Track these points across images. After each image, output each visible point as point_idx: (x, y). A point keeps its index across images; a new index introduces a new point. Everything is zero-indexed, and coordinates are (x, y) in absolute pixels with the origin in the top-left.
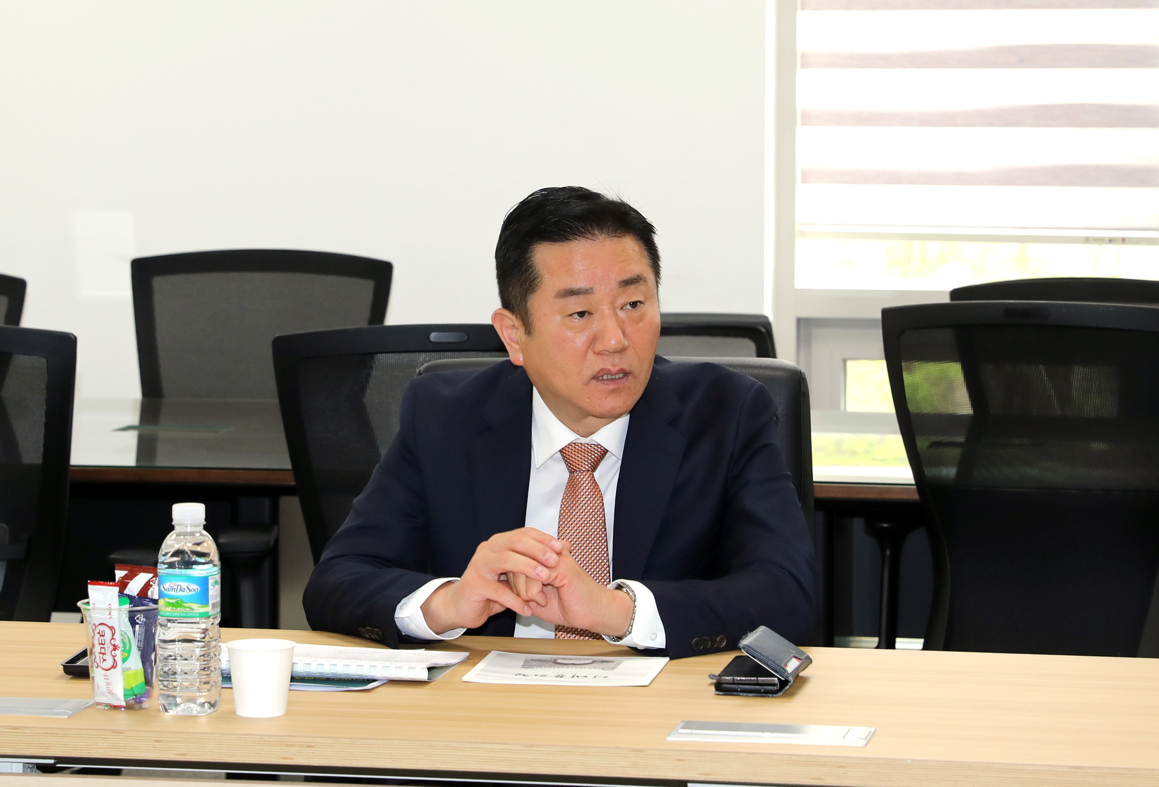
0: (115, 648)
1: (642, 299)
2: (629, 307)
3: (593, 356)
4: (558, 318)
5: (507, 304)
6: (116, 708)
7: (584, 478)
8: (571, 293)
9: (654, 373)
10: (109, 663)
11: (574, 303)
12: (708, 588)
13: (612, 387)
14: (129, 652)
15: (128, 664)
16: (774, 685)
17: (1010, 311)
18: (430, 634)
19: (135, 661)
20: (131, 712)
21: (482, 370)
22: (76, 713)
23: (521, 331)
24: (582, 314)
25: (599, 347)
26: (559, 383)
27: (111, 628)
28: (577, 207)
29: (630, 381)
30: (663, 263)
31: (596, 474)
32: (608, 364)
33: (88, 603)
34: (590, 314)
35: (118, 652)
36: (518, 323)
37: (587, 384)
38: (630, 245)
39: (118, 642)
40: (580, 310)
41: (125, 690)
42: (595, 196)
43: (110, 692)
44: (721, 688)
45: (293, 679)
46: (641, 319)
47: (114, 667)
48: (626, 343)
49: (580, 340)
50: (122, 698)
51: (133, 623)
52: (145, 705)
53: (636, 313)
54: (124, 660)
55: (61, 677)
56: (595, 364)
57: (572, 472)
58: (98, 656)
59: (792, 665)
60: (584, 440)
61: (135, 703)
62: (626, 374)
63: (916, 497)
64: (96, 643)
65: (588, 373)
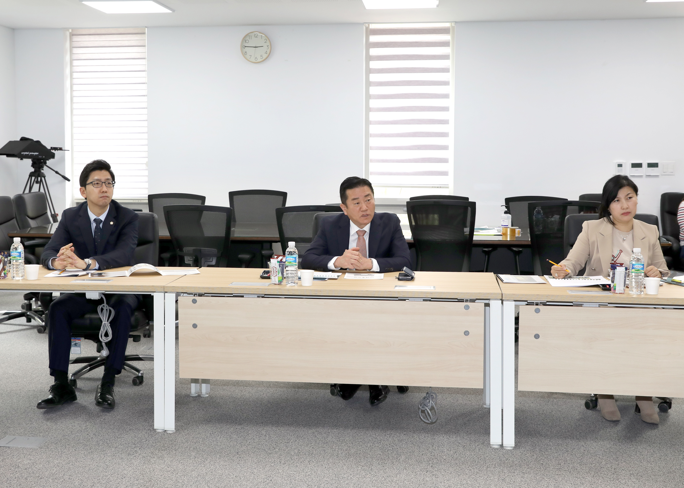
0: (276, 272)
1: (370, 199)
2: (367, 201)
3: (361, 212)
4: (352, 205)
5: (343, 203)
6: (276, 284)
7: (361, 237)
8: (354, 199)
9: (375, 214)
10: (275, 275)
11: (356, 201)
12: (389, 259)
13: (365, 218)
14: (279, 273)
15: (279, 275)
16: (410, 278)
17: (435, 202)
18: (335, 269)
19: (280, 275)
20: (279, 285)
21: (338, 214)
22: (269, 285)
23: (346, 208)
24: (358, 203)
25: (361, 210)
26: (354, 218)
27: (276, 268)
28: (356, 181)
29: (369, 217)
30: (374, 191)
31: (364, 236)
32: (364, 213)
33: (270, 263)
34: (359, 203)
35: (277, 273)
36: (345, 206)
37: (360, 218)
38: (366, 188)
39: (277, 271)
40: (357, 202)
41: (278, 281)
42: (359, 178)
43: (275, 281)
44: (399, 279)
45: (314, 279)
46: (370, 203)
47: (276, 276)
48: (367, 208)
49: (358, 208)
50: (277, 282)
51: (280, 267)
52: (282, 284)
53: (369, 202)
54: (278, 274)
55: (260, 279)
56: (361, 214)
57: (359, 236)
58: (273, 273)
59: (413, 274)
60: (361, 229)
61: (280, 283)
62: (368, 215)
63: (413, 242)
64: (272, 271)
65: (360, 215)
